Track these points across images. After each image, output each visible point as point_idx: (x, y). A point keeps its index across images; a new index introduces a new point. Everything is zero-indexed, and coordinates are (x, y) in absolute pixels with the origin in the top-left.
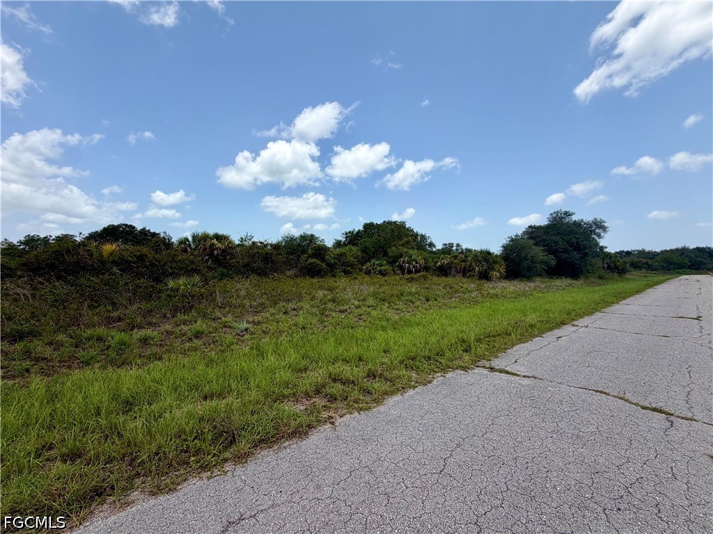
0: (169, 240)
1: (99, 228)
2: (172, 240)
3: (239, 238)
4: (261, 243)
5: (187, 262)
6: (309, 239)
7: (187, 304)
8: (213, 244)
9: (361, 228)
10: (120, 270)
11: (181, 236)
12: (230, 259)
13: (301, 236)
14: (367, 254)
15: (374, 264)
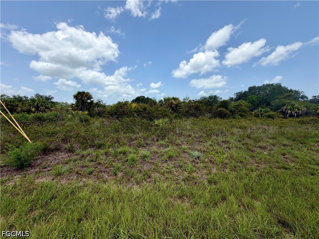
0: (155, 101)
1: (135, 98)
2: (157, 101)
3: (183, 99)
4: (193, 100)
5: (163, 111)
6: (214, 98)
8: (172, 102)
9: (247, 90)
10: (137, 115)
11: (160, 99)
12: (179, 109)
13: (210, 97)
14: (254, 105)
15: (261, 111)
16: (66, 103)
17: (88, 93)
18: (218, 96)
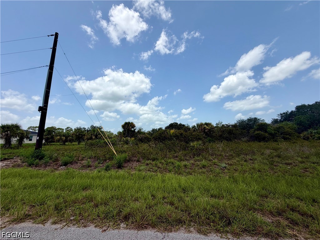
0: (189, 127)
1: (168, 125)
2: (190, 127)
3: (216, 124)
4: (227, 125)
5: (196, 135)
6: (254, 121)
7: (198, 153)
8: (205, 127)
10: (176, 139)
11: (193, 125)
12: (212, 133)
13: (248, 119)
14: (303, 126)
15: (311, 133)
16: (110, 131)
17: (132, 123)
18: (259, 118)
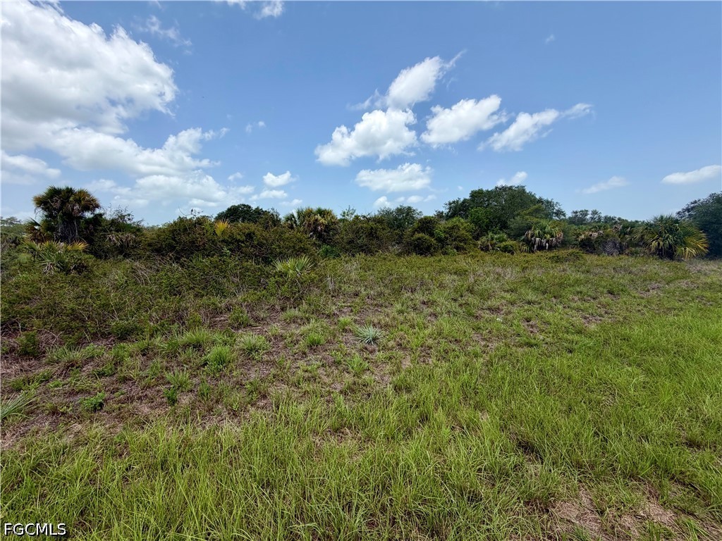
0: (277, 217)
2: (280, 217)
3: (341, 212)
4: (364, 217)
5: (294, 240)
6: (406, 213)
8: (317, 220)
9: (468, 197)
10: (230, 250)
11: (287, 213)
12: (333, 236)
13: (398, 209)
14: (480, 227)
15: (492, 239)
17: (83, 193)
18: (415, 209)
